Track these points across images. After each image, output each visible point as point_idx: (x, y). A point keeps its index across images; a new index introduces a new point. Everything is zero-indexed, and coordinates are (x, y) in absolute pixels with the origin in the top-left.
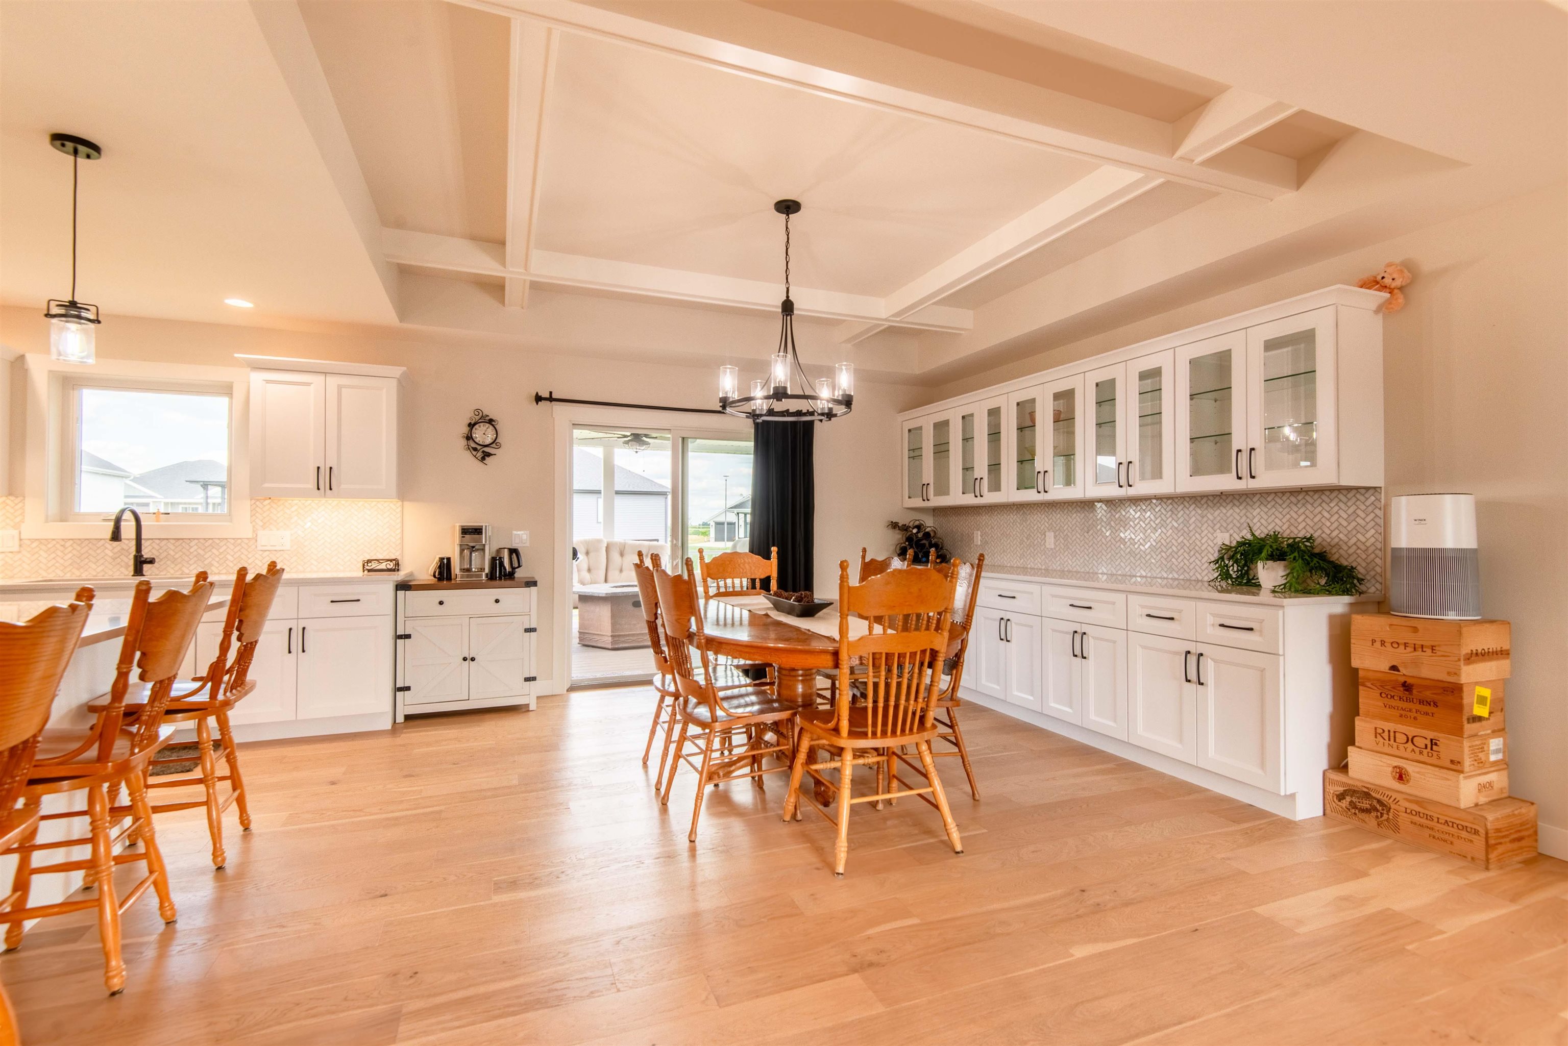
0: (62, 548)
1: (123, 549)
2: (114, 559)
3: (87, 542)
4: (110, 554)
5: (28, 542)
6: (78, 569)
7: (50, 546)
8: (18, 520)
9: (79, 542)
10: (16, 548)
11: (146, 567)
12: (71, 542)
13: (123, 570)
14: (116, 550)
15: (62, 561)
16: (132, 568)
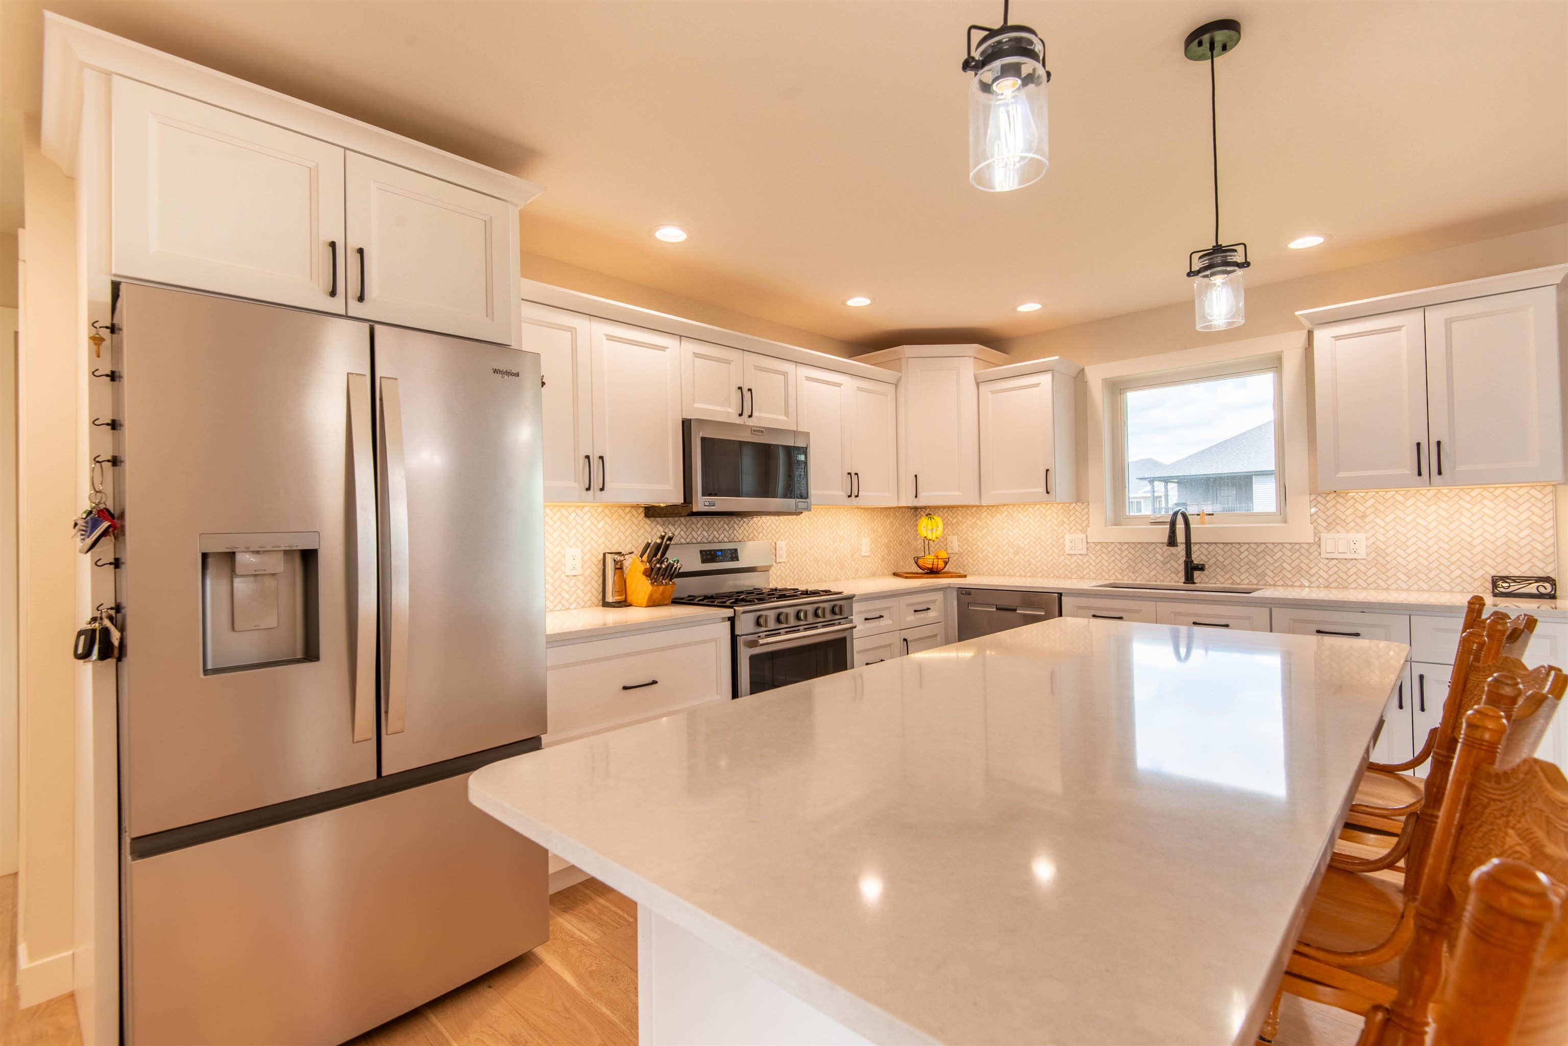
0: (1119, 552)
1: (1172, 554)
2: (1165, 564)
3: (1140, 546)
4: (1161, 559)
5: (1093, 545)
6: (1134, 573)
7: (1110, 549)
8: (1084, 525)
9: (1133, 546)
10: (1084, 552)
11: (1196, 574)
12: (1127, 546)
13: (1173, 575)
14: (1165, 555)
15: (1120, 565)
16: (1182, 574)
